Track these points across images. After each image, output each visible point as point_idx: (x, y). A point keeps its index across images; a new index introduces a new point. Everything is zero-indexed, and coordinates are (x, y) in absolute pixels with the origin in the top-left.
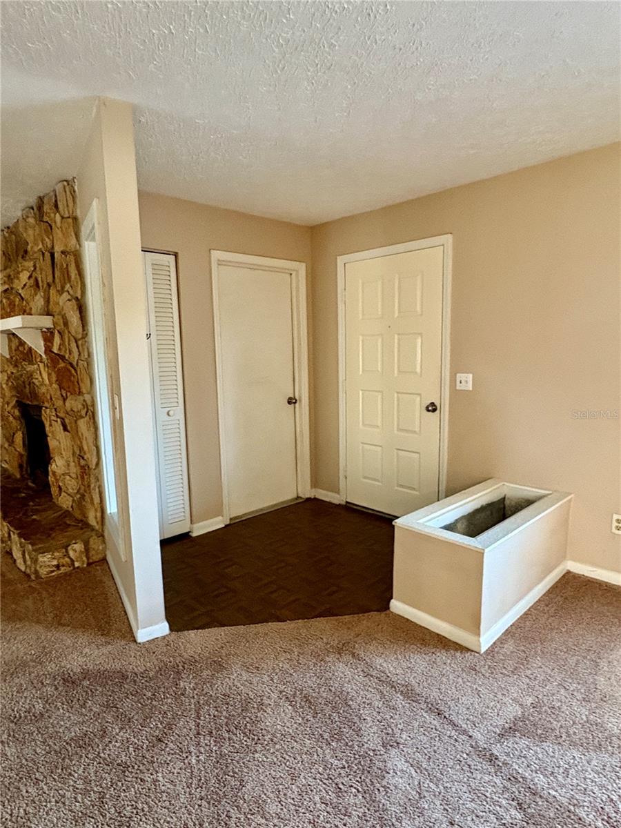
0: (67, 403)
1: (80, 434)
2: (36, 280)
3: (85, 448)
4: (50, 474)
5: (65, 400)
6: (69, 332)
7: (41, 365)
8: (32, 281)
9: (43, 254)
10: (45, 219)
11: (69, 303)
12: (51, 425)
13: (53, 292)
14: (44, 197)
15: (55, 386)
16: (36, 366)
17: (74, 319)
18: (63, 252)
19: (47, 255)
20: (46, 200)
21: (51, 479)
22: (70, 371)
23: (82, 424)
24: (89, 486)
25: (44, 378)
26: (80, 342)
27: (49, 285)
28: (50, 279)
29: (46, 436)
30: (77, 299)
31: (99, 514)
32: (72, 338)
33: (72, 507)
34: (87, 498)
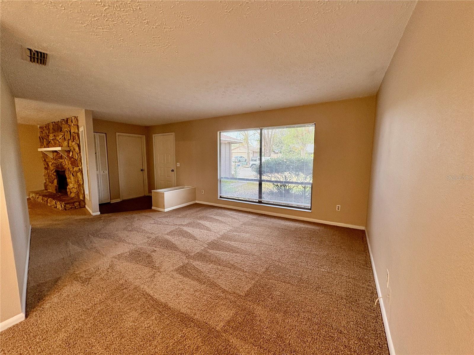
0: (74, 169)
1: (78, 176)
2: (65, 138)
3: (79, 180)
4: (68, 189)
5: (73, 168)
6: (75, 152)
7: (66, 160)
8: (63, 138)
9: (67, 132)
10: (68, 123)
11: (75, 145)
12: (68, 175)
13: (70, 142)
14: (68, 118)
15: (70, 165)
16: (63, 160)
17: (77, 149)
18: (74, 132)
19: (69, 133)
20: (69, 119)
21: (68, 190)
22: (75, 161)
23: (79, 174)
24: (80, 189)
25: (66, 163)
26: (78, 154)
27: (69, 140)
28: (69, 138)
29: (66, 178)
30: (77, 144)
31: (83, 196)
32: (76, 153)
33: (75, 196)
34: (80, 192)
